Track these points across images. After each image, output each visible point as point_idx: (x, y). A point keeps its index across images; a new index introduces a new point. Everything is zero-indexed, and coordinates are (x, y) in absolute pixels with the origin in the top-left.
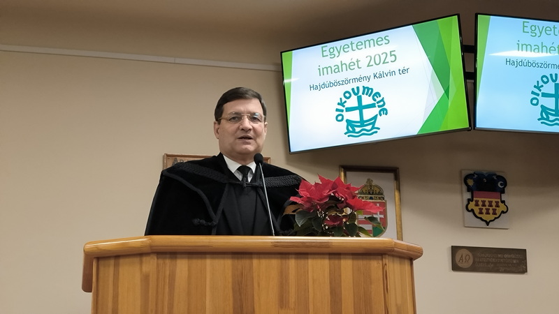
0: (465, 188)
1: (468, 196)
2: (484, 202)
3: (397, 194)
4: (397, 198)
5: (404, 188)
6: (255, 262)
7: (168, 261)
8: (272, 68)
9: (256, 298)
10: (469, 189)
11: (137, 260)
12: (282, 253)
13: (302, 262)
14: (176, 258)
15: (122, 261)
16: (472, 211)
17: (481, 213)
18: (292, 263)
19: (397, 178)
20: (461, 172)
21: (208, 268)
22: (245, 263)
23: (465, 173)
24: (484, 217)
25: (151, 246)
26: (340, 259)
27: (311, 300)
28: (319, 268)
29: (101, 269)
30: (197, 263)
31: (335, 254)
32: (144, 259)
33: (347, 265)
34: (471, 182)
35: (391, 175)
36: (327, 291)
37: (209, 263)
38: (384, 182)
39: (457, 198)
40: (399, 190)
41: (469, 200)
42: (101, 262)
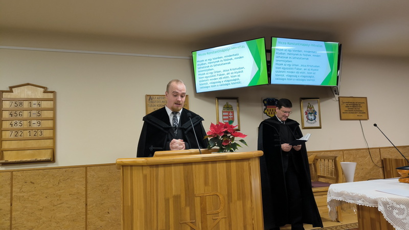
0: (263, 104)
1: (265, 107)
2: (270, 110)
3: (238, 108)
4: (238, 109)
5: (240, 105)
6: (194, 166)
7: (155, 169)
8: (188, 58)
9: (195, 182)
10: (265, 105)
11: (141, 168)
12: (205, 162)
13: (214, 165)
14: (158, 167)
15: (133, 167)
16: (266, 113)
17: (269, 114)
18: (210, 165)
19: (238, 102)
20: (262, 98)
21: (173, 171)
22: (189, 166)
23: (263, 99)
24: (270, 115)
25: (147, 163)
26: (230, 162)
27: (218, 181)
28: (221, 167)
29: (124, 170)
30: (168, 168)
31: (228, 161)
32: (144, 167)
33: (233, 164)
34: (266, 102)
35: (236, 100)
36: (225, 177)
37: (173, 168)
38: (233, 103)
39: (260, 109)
40: (239, 106)
41: (265, 109)
42: (124, 168)
